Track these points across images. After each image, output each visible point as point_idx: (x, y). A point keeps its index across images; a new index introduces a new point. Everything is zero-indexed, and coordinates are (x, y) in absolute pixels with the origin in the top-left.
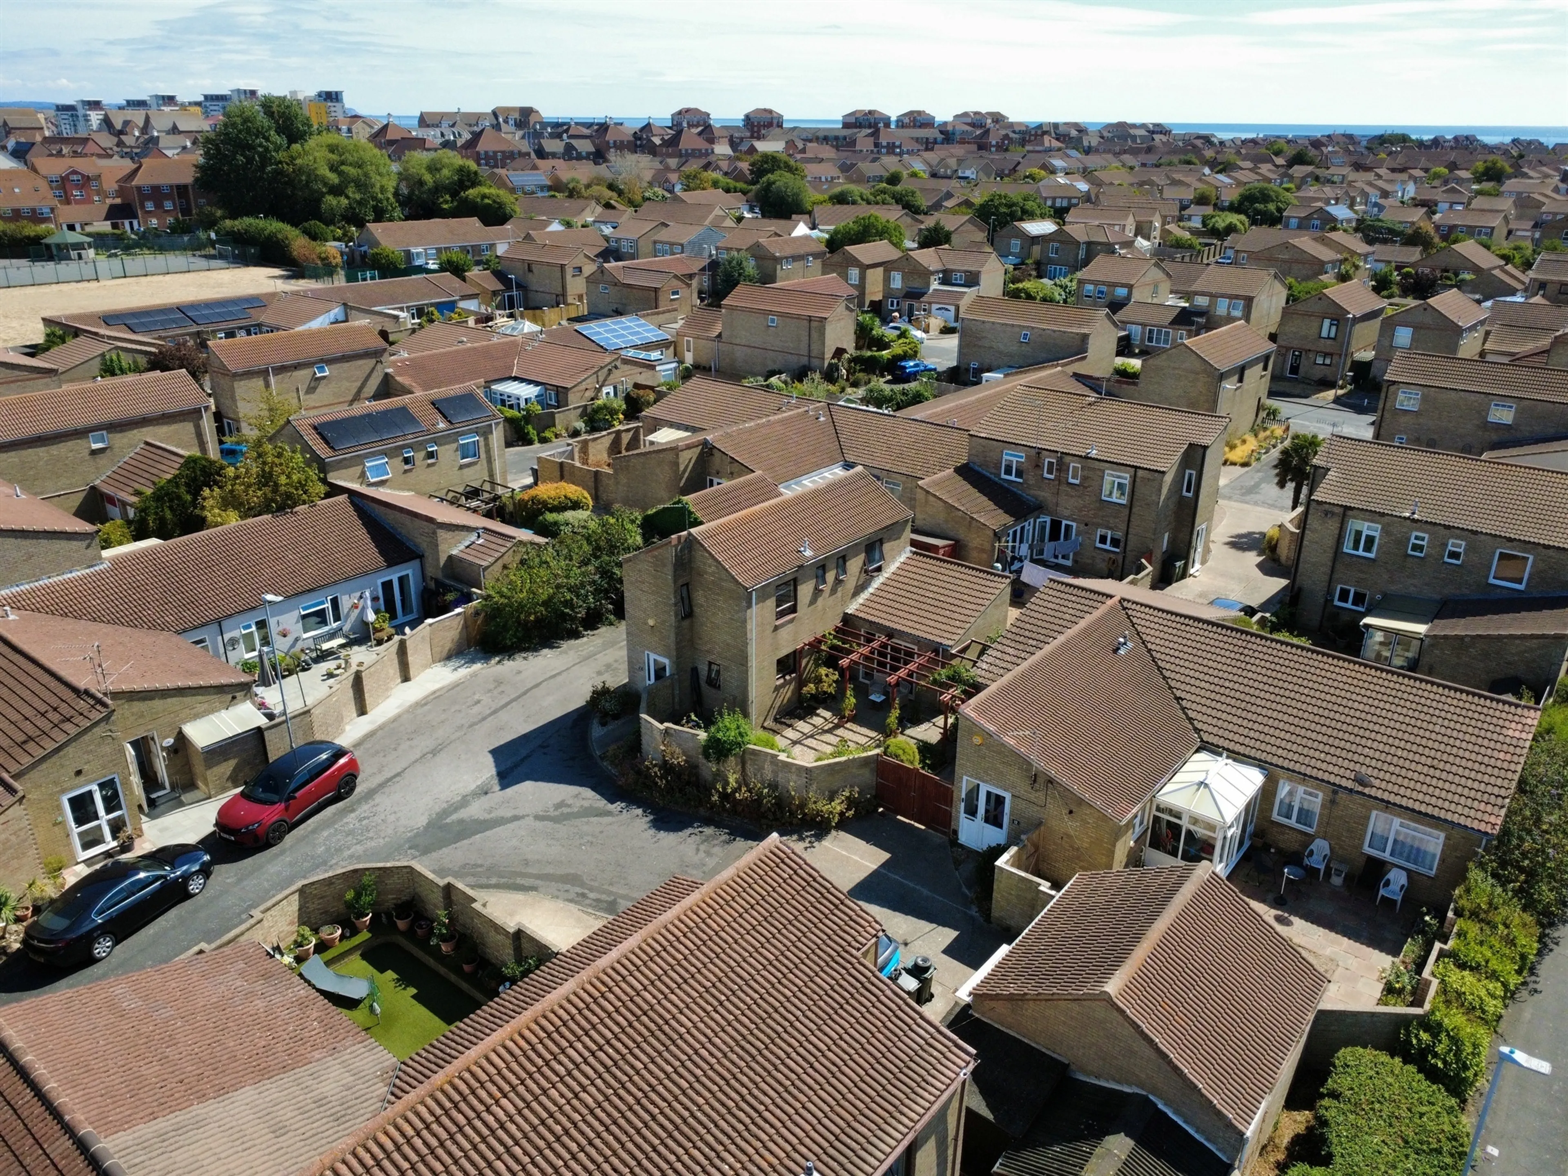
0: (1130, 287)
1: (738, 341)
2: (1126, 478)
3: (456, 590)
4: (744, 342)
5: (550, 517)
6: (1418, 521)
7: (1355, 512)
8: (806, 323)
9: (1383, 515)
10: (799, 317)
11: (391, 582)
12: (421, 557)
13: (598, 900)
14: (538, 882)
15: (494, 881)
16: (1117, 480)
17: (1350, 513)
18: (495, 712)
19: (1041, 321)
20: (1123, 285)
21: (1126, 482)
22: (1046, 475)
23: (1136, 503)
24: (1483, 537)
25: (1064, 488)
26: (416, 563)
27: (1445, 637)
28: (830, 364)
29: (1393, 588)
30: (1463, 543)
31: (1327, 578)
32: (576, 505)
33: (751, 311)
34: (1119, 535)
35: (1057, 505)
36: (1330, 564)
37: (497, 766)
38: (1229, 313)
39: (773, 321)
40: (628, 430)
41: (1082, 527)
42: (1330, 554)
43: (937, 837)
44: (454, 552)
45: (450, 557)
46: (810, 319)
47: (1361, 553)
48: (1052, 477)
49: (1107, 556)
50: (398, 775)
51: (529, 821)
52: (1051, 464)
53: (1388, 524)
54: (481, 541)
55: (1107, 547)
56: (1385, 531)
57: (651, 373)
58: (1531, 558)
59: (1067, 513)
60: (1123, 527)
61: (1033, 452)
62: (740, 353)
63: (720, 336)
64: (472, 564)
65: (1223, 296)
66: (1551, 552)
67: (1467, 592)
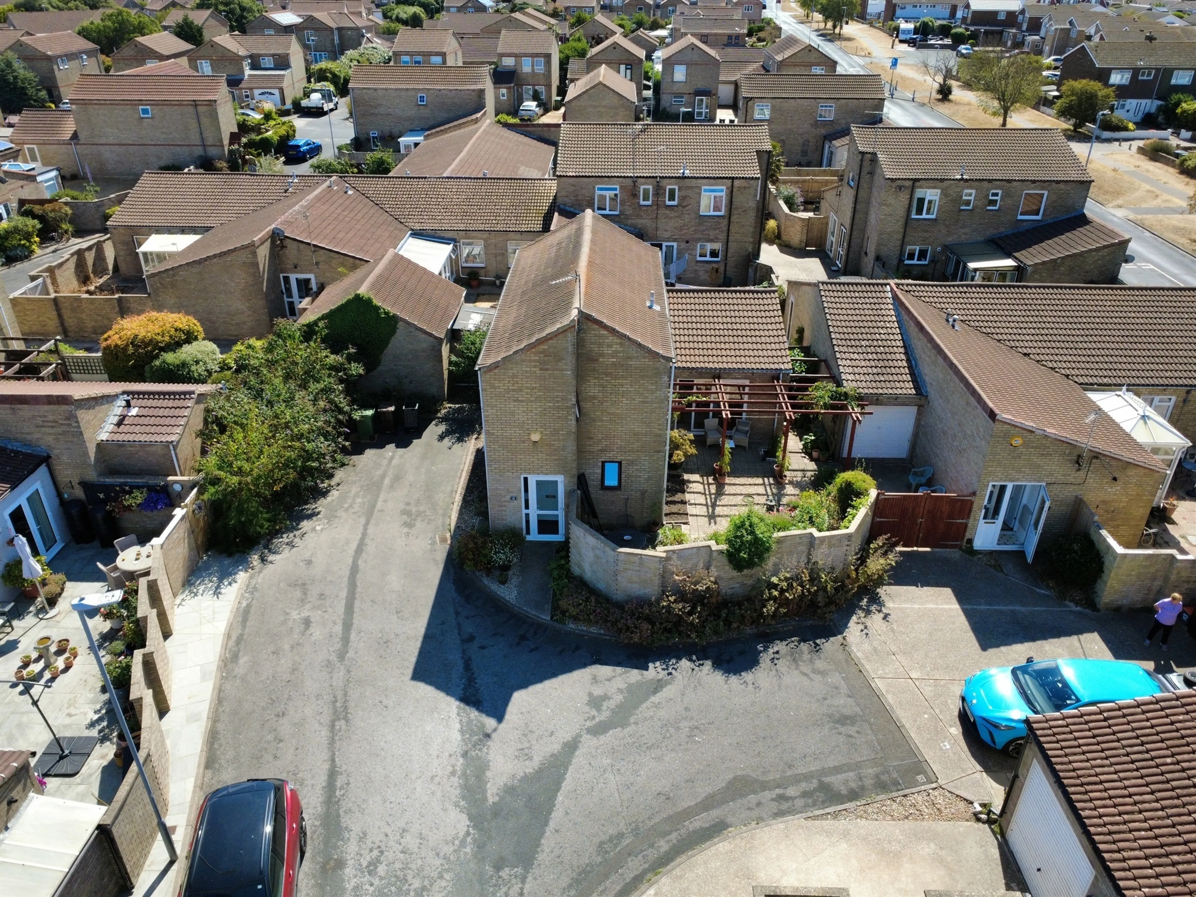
0: (443, 55)
1: (103, 141)
2: (722, 191)
3: (138, 487)
4: (111, 140)
5: (170, 357)
6: (967, 180)
7: (921, 183)
8: (191, 109)
9: (942, 180)
10: (180, 104)
11: (20, 508)
12: (46, 460)
13: (805, 794)
14: (715, 814)
15: (663, 845)
16: (713, 194)
17: (917, 184)
18: (347, 626)
19: (432, 82)
20: (437, 54)
21: (723, 194)
22: (642, 203)
23: (734, 212)
24: (1015, 183)
25: (662, 211)
26: (43, 470)
27: (1044, 263)
28: (231, 152)
29: (950, 240)
30: (1000, 192)
31: (899, 243)
32: (190, 338)
33: (113, 103)
34: (717, 246)
35: (657, 229)
36: (902, 230)
37: (449, 692)
38: (533, 70)
39: (145, 111)
40: (90, 248)
41: (683, 245)
42: (902, 222)
43: (954, 554)
44: (104, 436)
45: (101, 446)
46: (195, 104)
47: (924, 216)
48: (649, 203)
49: (708, 267)
50: (332, 774)
51: (588, 742)
52: (646, 192)
53: (947, 188)
54: (134, 411)
55: (708, 258)
56: (944, 194)
57: (33, 185)
58: (1046, 193)
59: (667, 235)
60: (723, 236)
61: (629, 181)
62: (109, 155)
63: (75, 136)
64: (143, 445)
65: (526, 55)
66: (1062, 186)
67: (1003, 230)
